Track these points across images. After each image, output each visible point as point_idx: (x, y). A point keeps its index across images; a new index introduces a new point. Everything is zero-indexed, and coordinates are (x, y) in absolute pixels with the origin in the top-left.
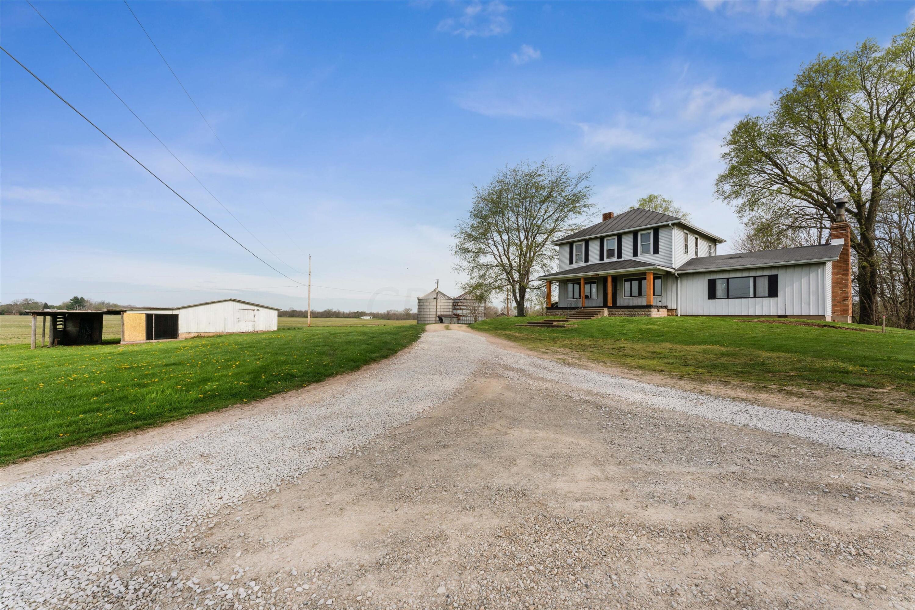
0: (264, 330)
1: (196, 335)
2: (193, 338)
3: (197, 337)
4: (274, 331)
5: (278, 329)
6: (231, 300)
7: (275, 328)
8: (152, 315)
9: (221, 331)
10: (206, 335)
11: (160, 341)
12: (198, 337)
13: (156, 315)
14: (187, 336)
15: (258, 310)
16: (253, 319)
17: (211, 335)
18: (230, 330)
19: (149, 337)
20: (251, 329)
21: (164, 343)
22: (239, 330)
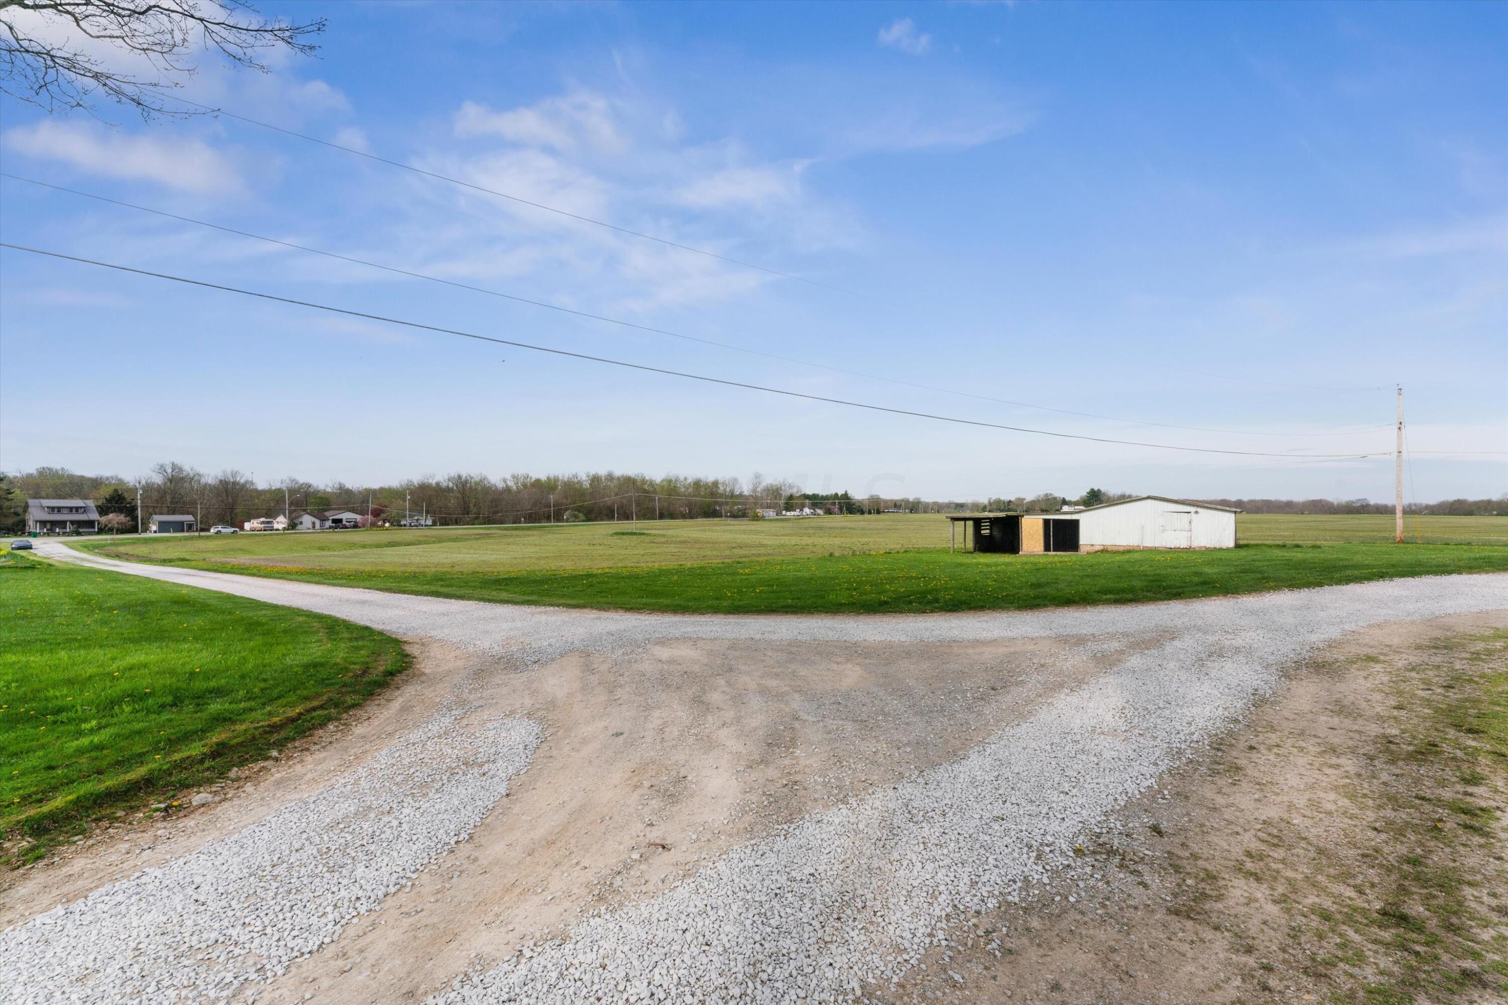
0: (1208, 545)
1: (1101, 548)
2: (1096, 552)
3: (1102, 551)
4: (1228, 549)
5: (1238, 546)
6: (1149, 498)
7: (1231, 544)
8: (1049, 520)
9: (1136, 544)
10: (1115, 549)
11: (1059, 553)
12: (1104, 551)
13: (1054, 520)
14: (1089, 549)
15: (1196, 512)
16: (1187, 526)
17: (1121, 549)
18: (1149, 543)
19: (1047, 548)
20: (1184, 544)
21: (1061, 556)
22: (1164, 545)
